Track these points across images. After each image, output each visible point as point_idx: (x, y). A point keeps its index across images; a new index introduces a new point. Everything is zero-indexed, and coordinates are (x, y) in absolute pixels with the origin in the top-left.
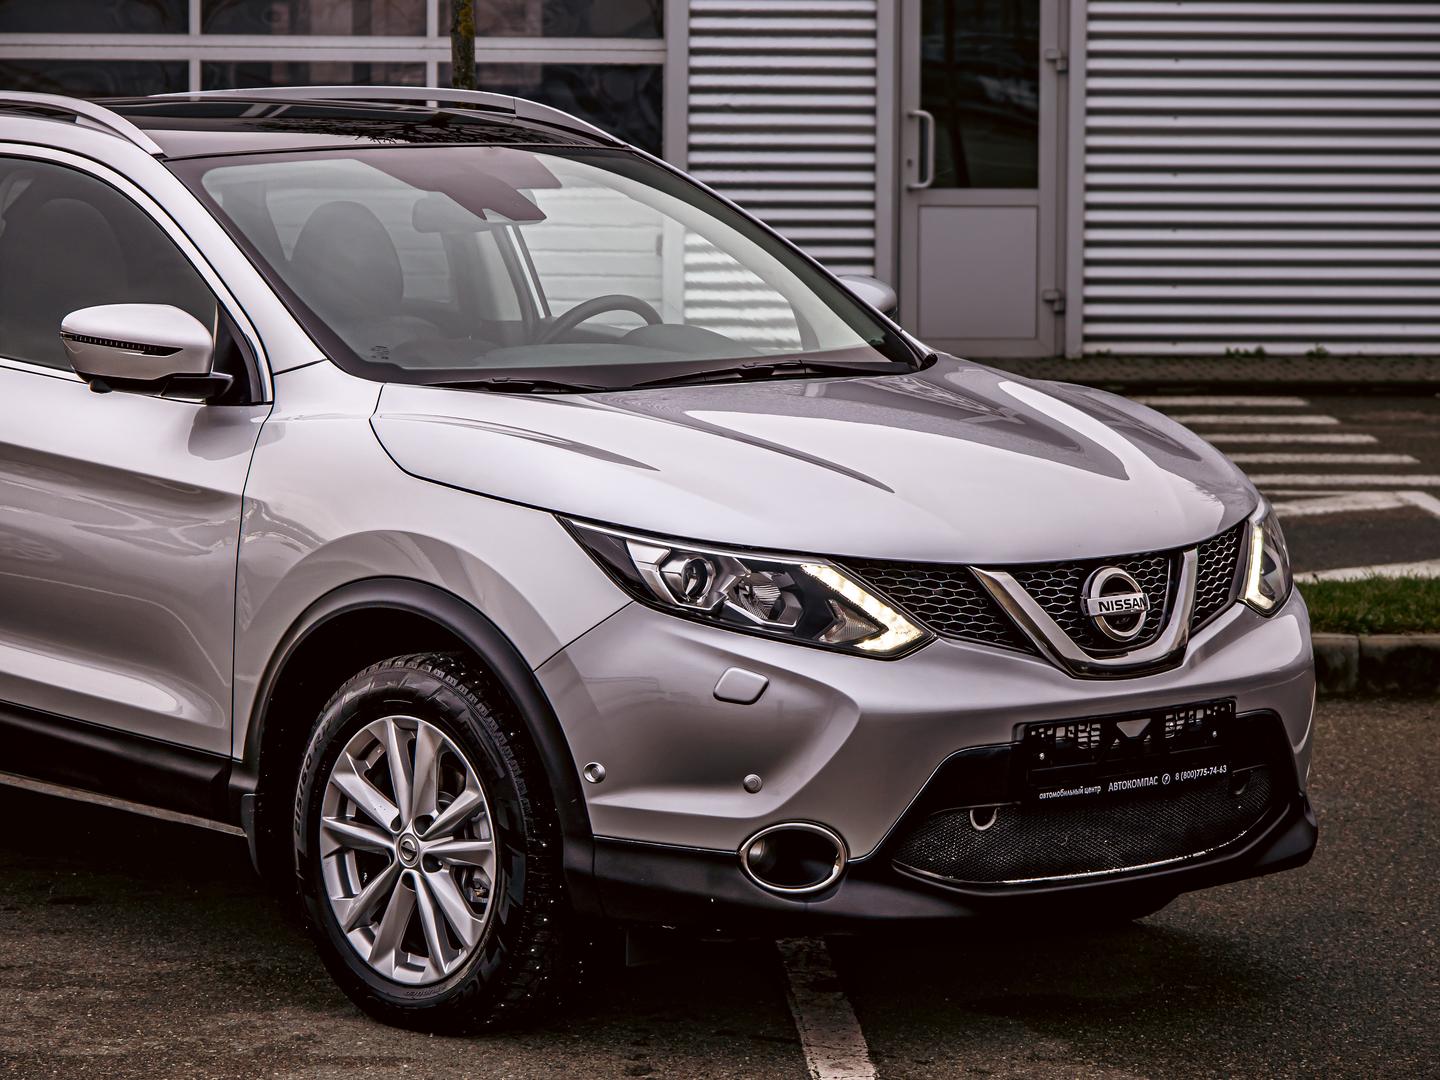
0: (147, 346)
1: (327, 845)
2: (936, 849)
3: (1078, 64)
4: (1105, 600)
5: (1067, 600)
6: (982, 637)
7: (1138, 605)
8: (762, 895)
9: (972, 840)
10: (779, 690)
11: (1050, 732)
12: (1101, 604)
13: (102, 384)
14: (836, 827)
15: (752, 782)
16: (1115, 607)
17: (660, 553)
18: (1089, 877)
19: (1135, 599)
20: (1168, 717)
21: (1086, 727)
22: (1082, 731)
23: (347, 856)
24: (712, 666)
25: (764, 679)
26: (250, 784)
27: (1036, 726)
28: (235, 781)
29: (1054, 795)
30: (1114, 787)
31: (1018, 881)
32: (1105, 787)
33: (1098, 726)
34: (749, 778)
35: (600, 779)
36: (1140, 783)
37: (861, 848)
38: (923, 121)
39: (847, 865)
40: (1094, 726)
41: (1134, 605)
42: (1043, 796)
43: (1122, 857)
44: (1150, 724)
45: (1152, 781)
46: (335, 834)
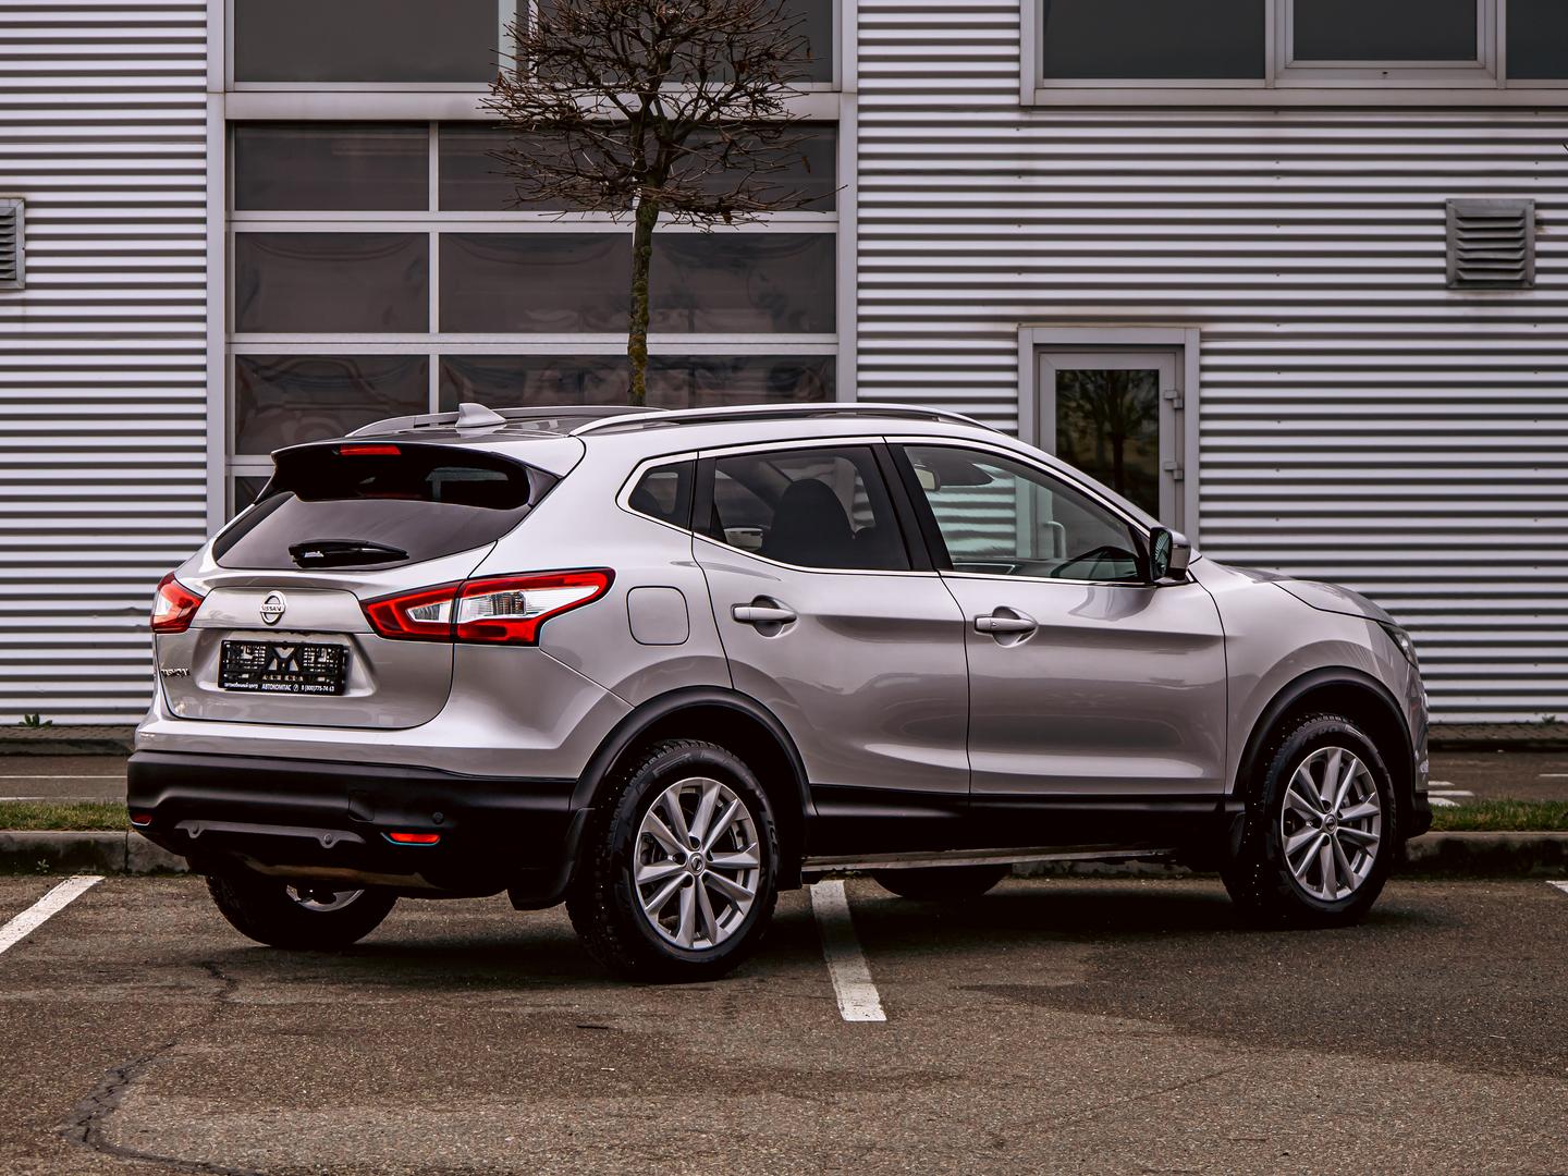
3: (1192, 474)
26: (1240, 807)
28: (1229, 808)
38: (1056, 529)
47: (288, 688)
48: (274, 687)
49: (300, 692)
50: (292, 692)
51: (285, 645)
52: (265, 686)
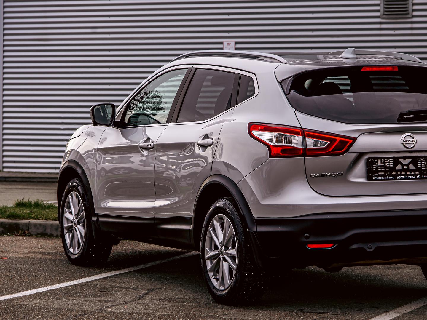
47: (413, 177)
48: (405, 177)
49: (421, 178)
50: (416, 179)
51: (405, 158)
52: (399, 177)
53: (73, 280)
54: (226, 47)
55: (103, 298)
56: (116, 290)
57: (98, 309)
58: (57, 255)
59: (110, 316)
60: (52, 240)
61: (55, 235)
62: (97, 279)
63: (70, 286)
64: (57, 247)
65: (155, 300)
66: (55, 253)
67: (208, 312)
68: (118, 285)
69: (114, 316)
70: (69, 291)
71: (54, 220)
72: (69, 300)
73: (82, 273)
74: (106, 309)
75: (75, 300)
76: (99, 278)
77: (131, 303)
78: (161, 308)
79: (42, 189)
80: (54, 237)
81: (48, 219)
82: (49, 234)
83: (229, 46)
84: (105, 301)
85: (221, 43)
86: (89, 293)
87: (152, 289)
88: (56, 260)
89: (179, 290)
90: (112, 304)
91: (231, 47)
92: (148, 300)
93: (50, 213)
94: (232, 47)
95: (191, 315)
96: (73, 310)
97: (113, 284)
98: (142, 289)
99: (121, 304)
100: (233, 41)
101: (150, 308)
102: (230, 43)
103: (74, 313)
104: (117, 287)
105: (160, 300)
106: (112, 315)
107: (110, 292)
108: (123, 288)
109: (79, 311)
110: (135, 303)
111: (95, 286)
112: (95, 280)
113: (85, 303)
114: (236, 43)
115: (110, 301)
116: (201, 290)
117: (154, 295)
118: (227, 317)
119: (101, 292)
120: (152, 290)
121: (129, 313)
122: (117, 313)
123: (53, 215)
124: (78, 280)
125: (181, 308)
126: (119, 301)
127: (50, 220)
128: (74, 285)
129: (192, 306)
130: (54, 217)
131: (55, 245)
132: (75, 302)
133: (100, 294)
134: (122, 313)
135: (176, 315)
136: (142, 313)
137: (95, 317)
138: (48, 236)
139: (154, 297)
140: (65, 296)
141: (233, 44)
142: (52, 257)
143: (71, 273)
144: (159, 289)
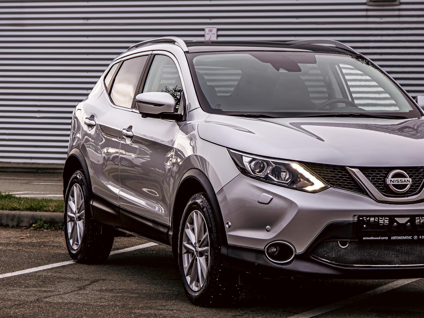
0: (155, 104)
1: (184, 251)
2: (327, 252)
4: (393, 179)
5: (381, 179)
6: (348, 188)
7: (406, 182)
8: (270, 263)
9: (340, 251)
10: (276, 200)
11: (368, 219)
12: (391, 180)
13: (145, 115)
14: (292, 243)
15: (268, 228)
16: (396, 182)
17: (250, 159)
18: (387, 267)
19: (404, 180)
20: (416, 218)
21: (383, 218)
22: (381, 219)
23: (190, 254)
24: (258, 192)
25: (272, 197)
26: (172, 233)
27: (362, 216)
28: (170, 233)
29: (369, 238)
30: (393, 238)
31: (359, 265)
32: (390, 238)
33: (388, 218)
34: (268, 227)
35: (230, 227)
36: (405, 238)
37: (300, 250)
39: (295, 255)
40: (385, 218)
41: (404, 182)
42: (364, 238)
43: (400, 261)
44: (409, 219)
45: (410, 238)
46: (186, 247)
53: (18, 271)
54: (207, 34)
55: (43, 288)
56: (59, 281)
57: (35, 299)
58: (8, 246)
59: (46, 306)
60: (7, 230)
61: (11, 225)
62: (43, 269)
63: (14, 276)
64: (11, 237)
65: (96, 290)
66: (7, 243)
67: (146, 303)
68: (62, 275)
69: (50, 306)
70: (11, 281)
71: (10, 210)
72: (8, 290)
73: (29, 264)
74: (43, 299)
75: (14, 290)
76: (45, 268)
77: (71, 294)
78: (101, 298)
79: (14, 179)
80: (9, 227)
81: (4, 210)
82: (4, 224)
83: (211, 33)
84: (45, 291)
85: (203, 30)
86: (31, 283)
87: (96, 279)
88: (6, 250)
89: (123, 281)
90: (51, 294)
91: (212, 34)
92: (89, 290)
93: (7, 203)
94: (214, 34)
95: (128, 305)
96: (9, 300)
97: (58, 275)
98: (85, 280)
99: (60, 294)
100: (214, 28)
101: (89, 299)
102: (212, 30)
103: (9, 303)
104: (61, 278)
105: (101, 291)
106: (48, 306)
107: (53, 282)
108: (65, 279)
109: (15, 301)
110: (75, 294)
111: (39, 276)
112: (41, 271)
113: (24, 293)
114: (218, 30)
115: (50, 291)
116: (145, 281)
117: (96, 286)
118: (164, 308)
119: (43, 282)
120: (96, 281)
121: (65, 303)
122: (54, 303)
123: (10, 205)
124: (24, 270)
125: (120, 299)
126: (59, 292)
127: (6, 210)
128: (18, 275)
129: (132, 297)
130: (10, 207)
131: (9, 235)
132: (14, 292)
133: (42, 284)
134: (59, 303)
135: (113, 306)
136: (79, 303)
137: (30, 307)
138: (4, 227)
139: (96, 288)
140: (6, 286)
141: (215, 31)
142: (3, 248)
143: (18, 263)
144: (103, 280)
